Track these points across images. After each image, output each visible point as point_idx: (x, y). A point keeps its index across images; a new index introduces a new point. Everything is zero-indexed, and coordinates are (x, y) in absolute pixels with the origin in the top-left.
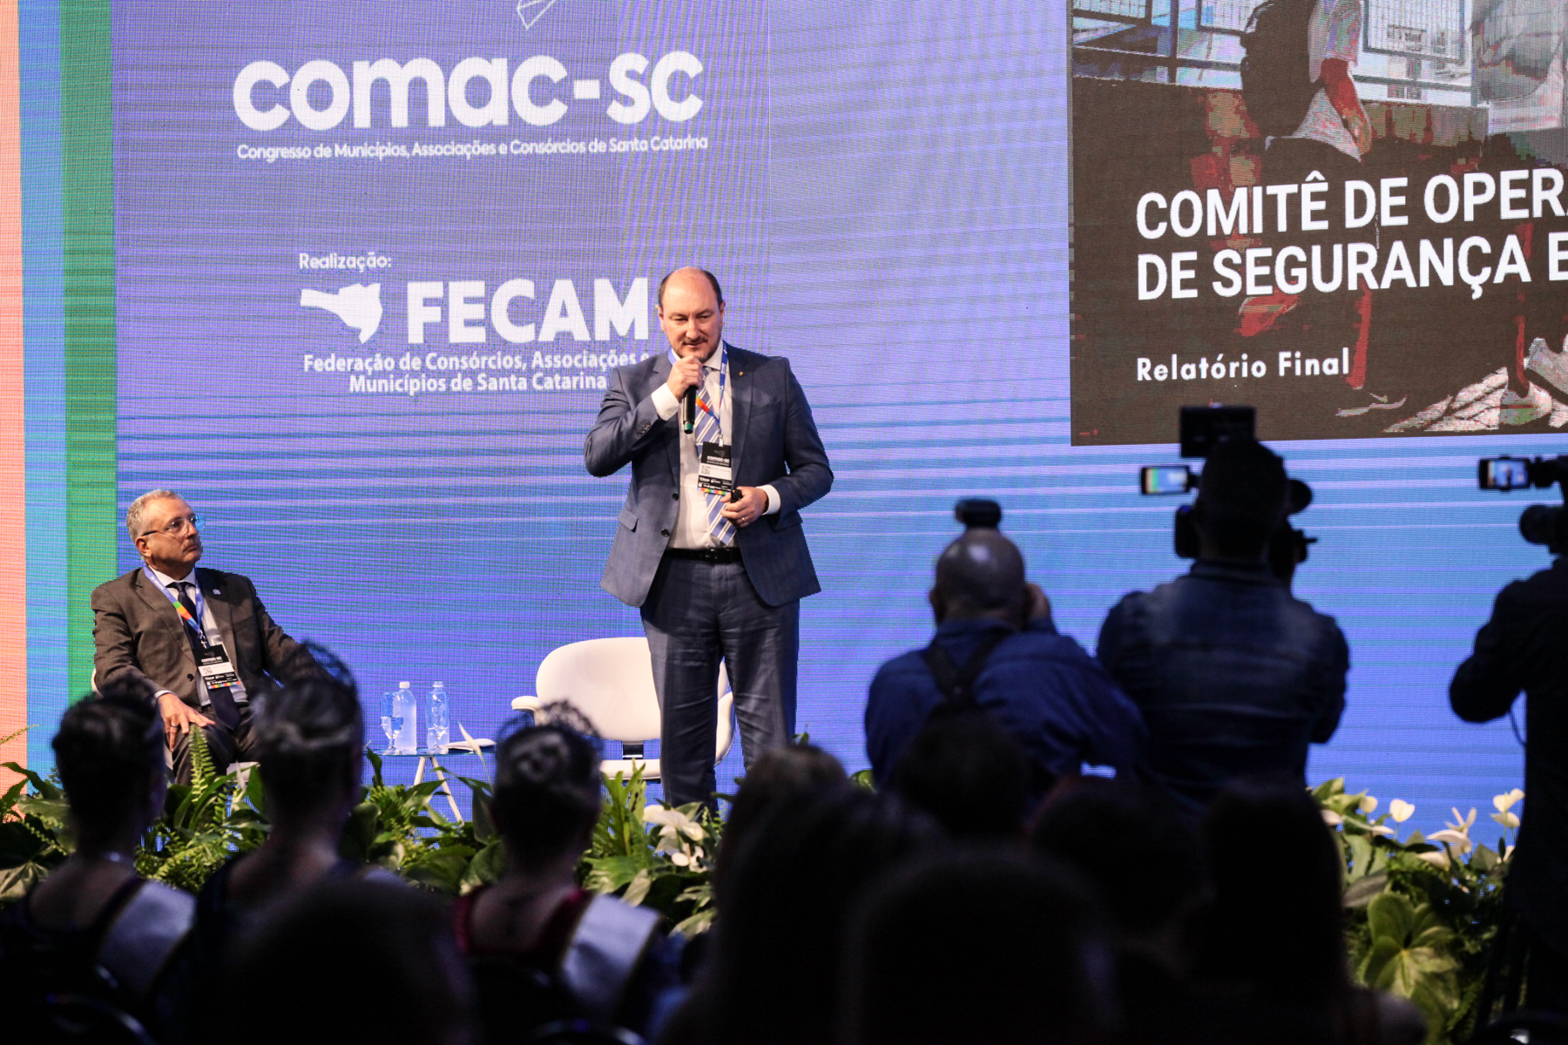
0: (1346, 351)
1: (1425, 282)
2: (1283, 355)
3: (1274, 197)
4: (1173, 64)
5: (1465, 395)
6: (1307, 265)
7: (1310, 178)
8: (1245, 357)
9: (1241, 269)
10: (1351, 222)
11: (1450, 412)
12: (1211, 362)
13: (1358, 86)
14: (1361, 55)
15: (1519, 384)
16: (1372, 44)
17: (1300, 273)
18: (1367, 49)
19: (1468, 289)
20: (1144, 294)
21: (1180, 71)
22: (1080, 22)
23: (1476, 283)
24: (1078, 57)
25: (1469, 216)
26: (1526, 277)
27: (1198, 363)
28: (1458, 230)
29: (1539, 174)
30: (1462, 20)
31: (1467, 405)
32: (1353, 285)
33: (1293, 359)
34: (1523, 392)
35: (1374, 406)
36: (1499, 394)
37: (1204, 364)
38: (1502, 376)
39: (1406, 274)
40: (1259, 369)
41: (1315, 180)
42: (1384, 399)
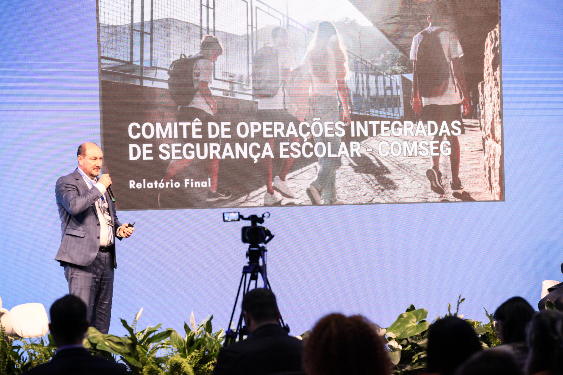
0: (209, 179)
1: (237, 157)
2: (186, 180)
3: (182, 127)
4: (141, 78)
5: (252, 194)
6: (195, 150)
7: (195, 120)
8: (172, 180)
9: (170, 150)
10: (210, 136)
11: (247, 200)
12: (159, 182)
13: (212, 91)
14: (213, 81)
15: (270, 191)
16: (217, 77)
17: (192, 152)
18: (215, 79)
19: (253, 160)
20: (132, 158)
21: (144, 81)
22: (103, 61)
23: (255, 158)
24: (103, 72)
25: (252, 136)
26: (272, 156)
27: (153, 182)
28: (249, 140)
29: (276, 124)
30: (248, 72)
31: (253, 197)
32: (212, 157)
33: (190, 182)
34: (272, 193)
35: (220, 198)
36: (264, 194)
37: (156, 183)
38: (265, 188)
39: (231, 154)
40: (177, 185)
41: (197, 121)
42: (224, 195)
